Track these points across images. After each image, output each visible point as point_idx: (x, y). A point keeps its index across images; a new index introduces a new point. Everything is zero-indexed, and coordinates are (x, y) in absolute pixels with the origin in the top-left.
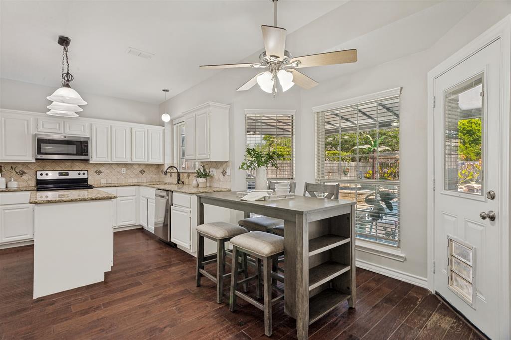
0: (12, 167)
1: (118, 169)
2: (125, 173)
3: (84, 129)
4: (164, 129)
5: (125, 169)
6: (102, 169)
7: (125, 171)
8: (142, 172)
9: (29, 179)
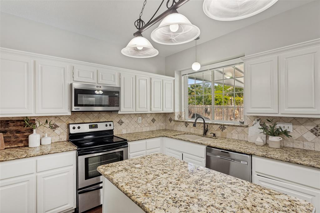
0: (47, 122)
1: (135, 119)
2: (141, 122)
3: (114, 80)
4: (174, 80)
5: (141, 118)
6: (123, 119)
7: (141, 120)
8: (153, 120)
9: (61, 133)
